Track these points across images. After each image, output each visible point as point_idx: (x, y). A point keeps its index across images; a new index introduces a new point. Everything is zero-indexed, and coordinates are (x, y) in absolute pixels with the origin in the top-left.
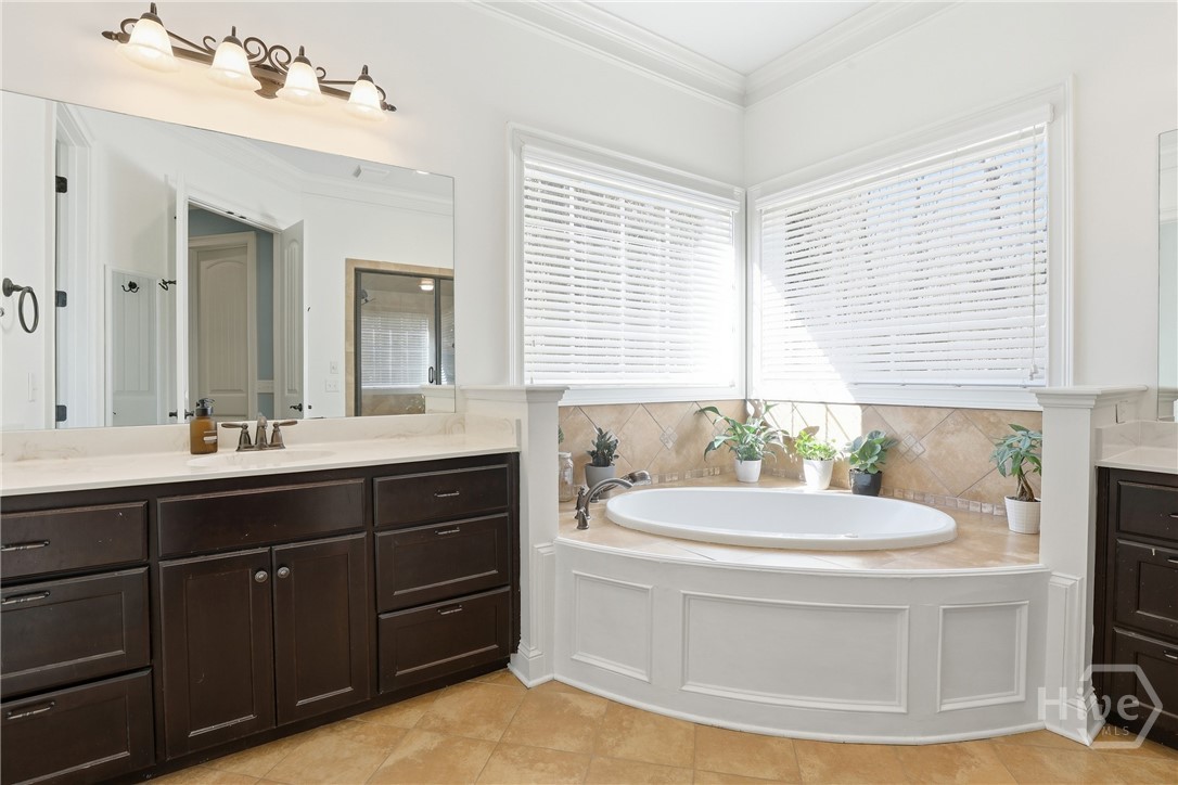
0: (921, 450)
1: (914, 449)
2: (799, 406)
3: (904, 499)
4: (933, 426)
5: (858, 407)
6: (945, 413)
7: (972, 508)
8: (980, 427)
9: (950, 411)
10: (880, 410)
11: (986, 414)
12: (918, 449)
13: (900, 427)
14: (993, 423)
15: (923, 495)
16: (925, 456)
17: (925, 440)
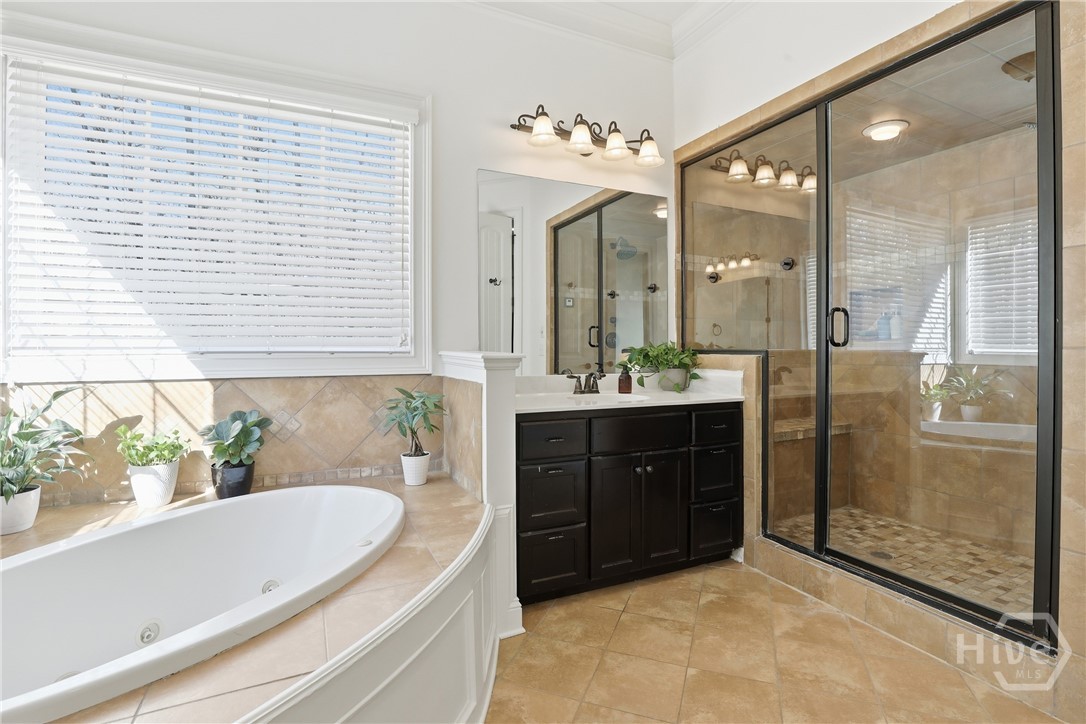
0: (297, 425)
1: (288, 426)
2: (101, 389)
3: (278, 486)
4: (311, 396)
5: (208, 383)
6: (322, 383)
7: (352, 475)
8: (358, 394)
9: (327, 380)
10: (243, 385)
11: (363, 380)
12: (293, 426)
13: (270, 403)
14: (369, 389)
15: (300, 475)
16: (301, 431)
17: (300, 414)
